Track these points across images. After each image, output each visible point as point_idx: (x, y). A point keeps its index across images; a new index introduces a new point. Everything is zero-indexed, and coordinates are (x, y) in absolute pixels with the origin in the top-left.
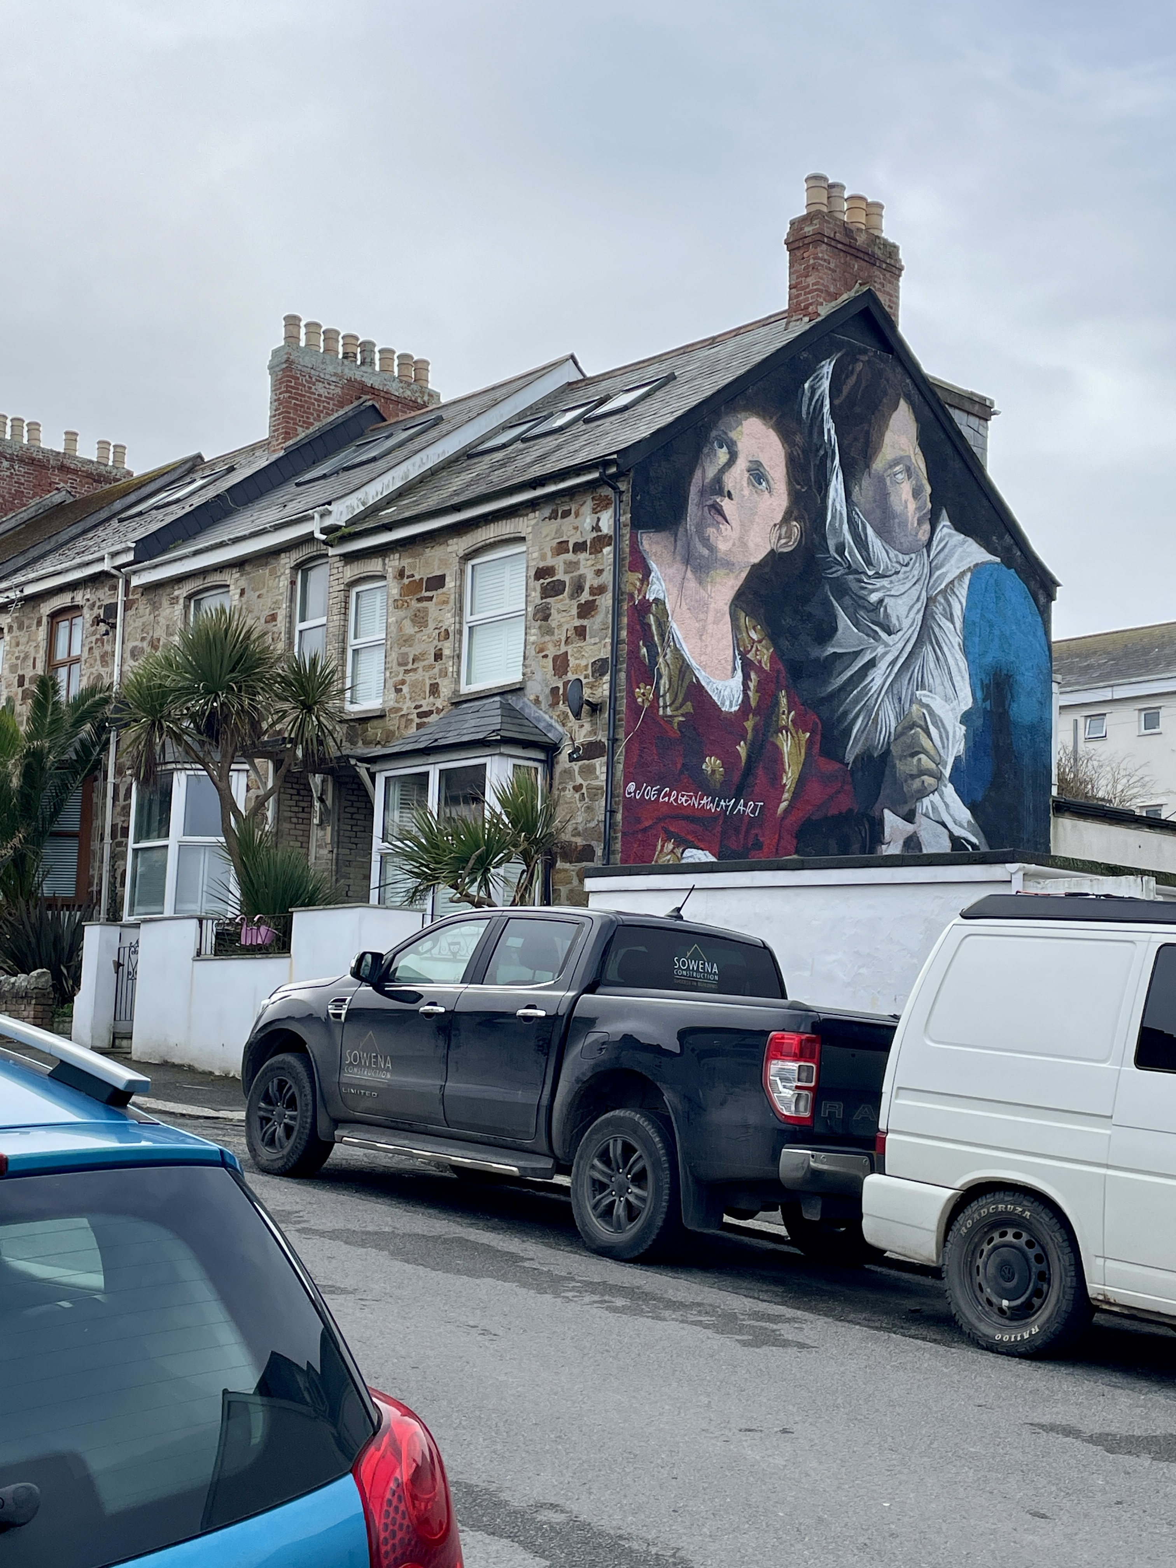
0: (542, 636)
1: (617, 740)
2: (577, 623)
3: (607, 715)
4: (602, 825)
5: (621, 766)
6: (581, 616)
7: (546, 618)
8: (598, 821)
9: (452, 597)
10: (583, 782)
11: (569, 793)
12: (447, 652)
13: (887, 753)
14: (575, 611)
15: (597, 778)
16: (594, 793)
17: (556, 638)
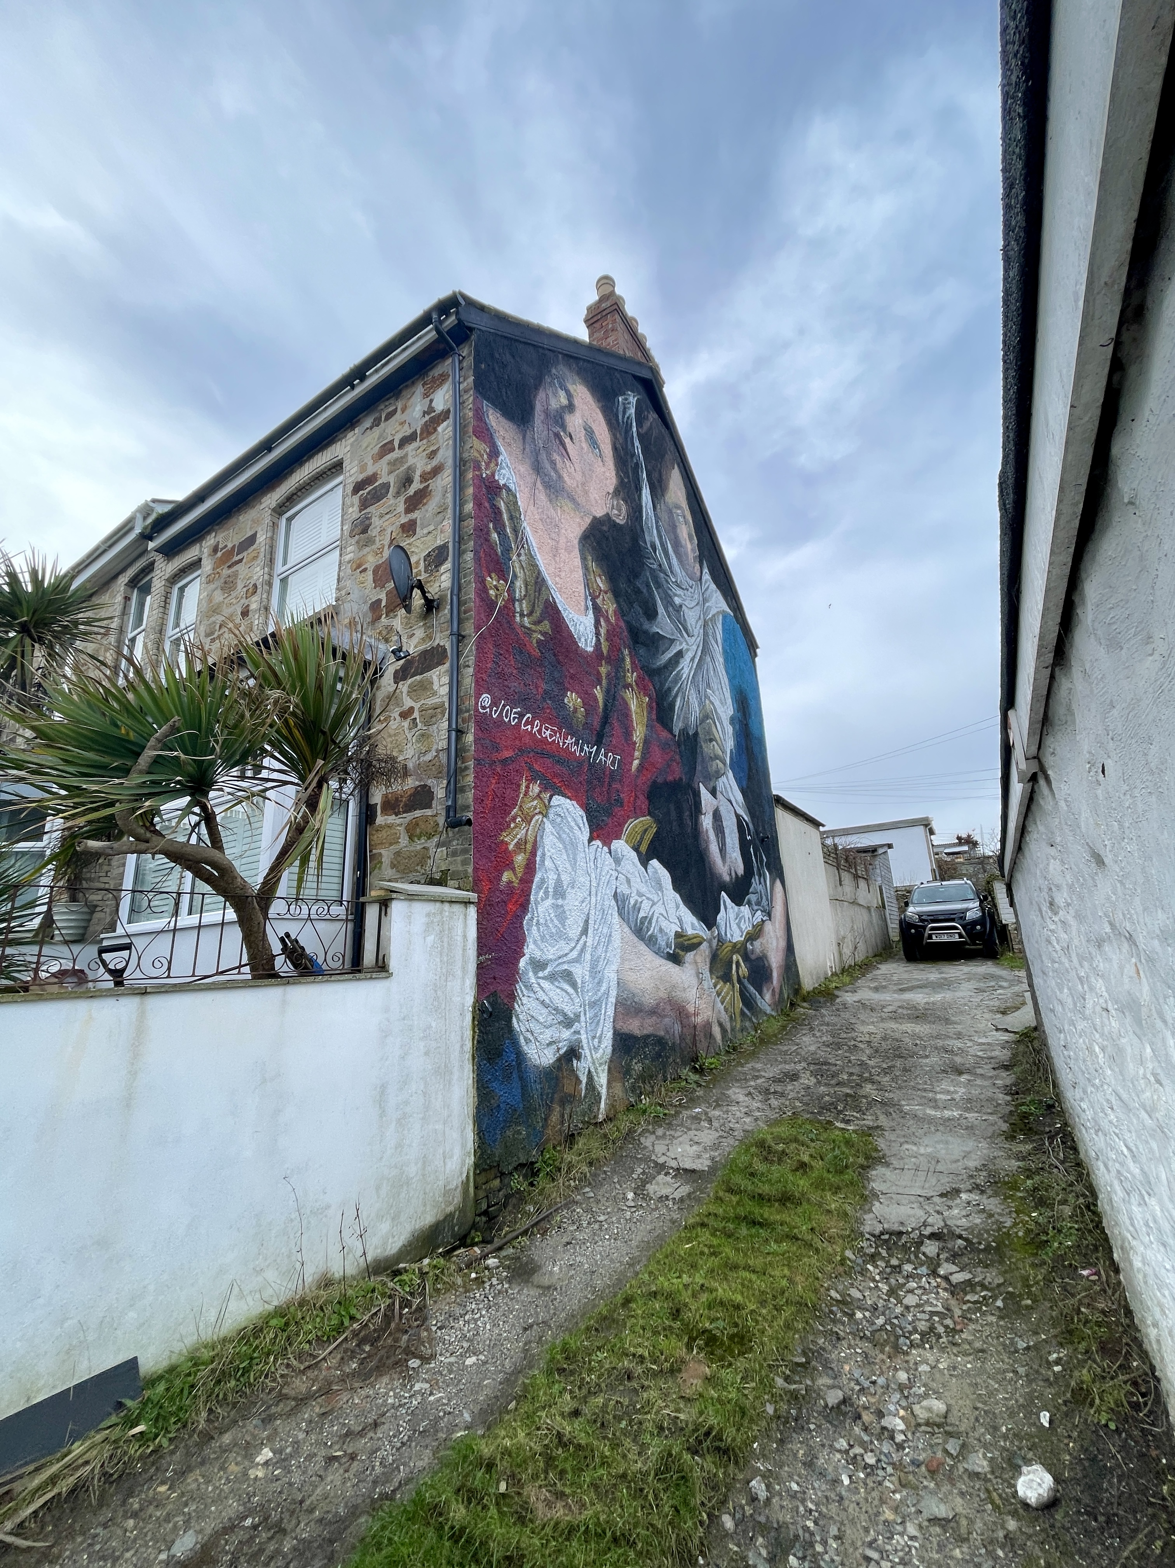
0: (360, 550)
1: (464, 637)
2: (404, 519)
3: (447, 612)
4: (443, 757)
5: (471, 670)
6: (408, 511)
7: (365, 531)
8: (438, 751)
9: (263, 550)
10: (413, 704)
11: (395, 723)
12: (254, 606)
13: (696, 734)
14: (401, 508)
15: (435, 693)
16: (431, 715)
17: (378, 545)
